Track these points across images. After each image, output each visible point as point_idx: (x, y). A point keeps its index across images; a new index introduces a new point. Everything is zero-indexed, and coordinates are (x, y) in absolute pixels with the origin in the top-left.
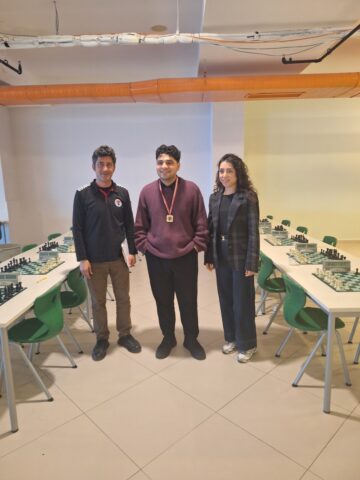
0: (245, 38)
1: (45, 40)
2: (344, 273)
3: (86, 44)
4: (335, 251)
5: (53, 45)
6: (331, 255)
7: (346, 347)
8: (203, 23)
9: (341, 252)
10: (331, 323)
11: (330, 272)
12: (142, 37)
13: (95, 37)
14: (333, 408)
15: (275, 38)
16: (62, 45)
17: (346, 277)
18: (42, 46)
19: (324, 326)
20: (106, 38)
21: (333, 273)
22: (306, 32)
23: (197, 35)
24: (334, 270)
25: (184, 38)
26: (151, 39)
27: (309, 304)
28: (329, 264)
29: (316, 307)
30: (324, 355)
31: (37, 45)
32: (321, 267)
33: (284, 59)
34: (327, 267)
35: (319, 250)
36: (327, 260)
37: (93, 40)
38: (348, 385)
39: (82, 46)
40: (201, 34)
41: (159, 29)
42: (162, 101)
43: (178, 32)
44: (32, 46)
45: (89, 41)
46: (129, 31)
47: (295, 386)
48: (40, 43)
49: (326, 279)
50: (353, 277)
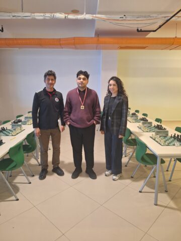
0: (118, 18)
1: (16, 15)
2: (165, 137)
3: (37, 18)
4: (161, 126)
5: (20, 18)
6: (159, 127)
7: (165, 173)
8: (98, 10)
9: (164, 126)
10: (159, 161)
11: (158, 136)
12: (67, 15)
13: (42, 14)
14: (159, 203)
15: (134, 18)
16: (24, 18)
17: (166, 139)
18: (14, 18)
19: (155, 163)
20: (48, 15)
21: (160, 137)
22: (149, 16)
23: (94, 15)
24: (161, 135)
25: (88, 17)
26: (71, 17)
27: (148, 152)
28: (158, 132)
29: (151, 153)
30: (155, 177)
31: (11, 17)
32: (154, 133)
33: (138, 30)
34: (157, 133)
35: (153, 125)
36: (157, 130)
37: (42, 16)
38: (166, 191)
39: (35, 19)
40: (97, 15)
41: (75, 12)
42: (76, 48)
43: (85, 13)
44: (9, 18)
45: (39, 16)
46: (60, 12)
47: (140, 192)
48: (13, 16)
49: (156, 139)
50: (169, 139)
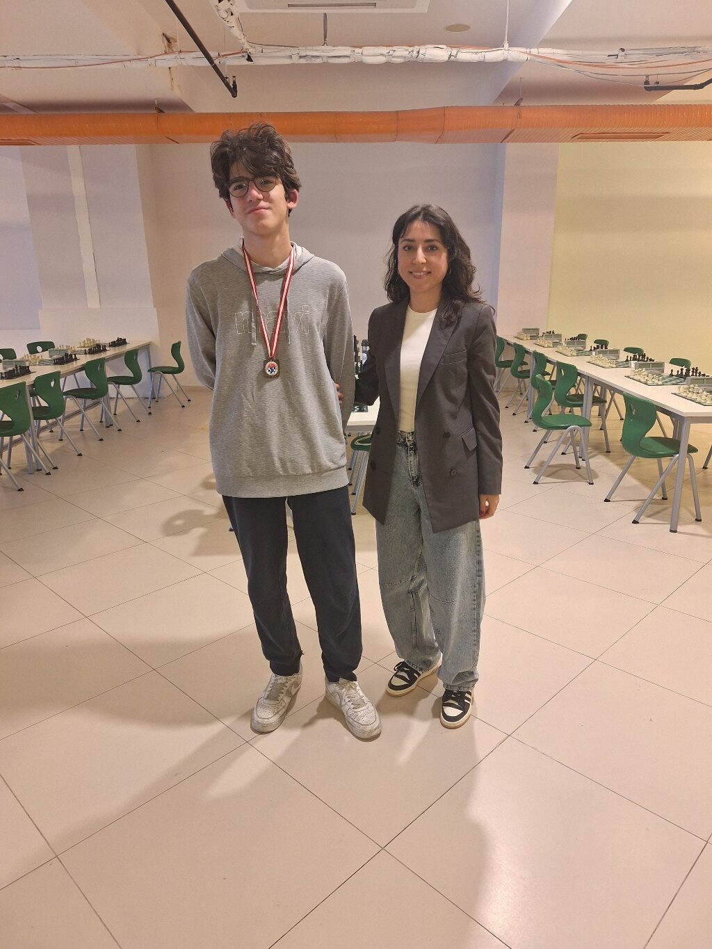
0: (605, 58)
1: (308, 53)
3: (368, 60)
5: (319, 61)
12: (454, 52)
13: (384, 50)
16: (332, 60)
18: (302, 61)
20: (401, 51)
23: (534, 51)
25: (515, 54)
26: (466, 55)
31: (296, 60)
37: (382, 55)
39: (362, 63)
40: (542, 51)
43: (506, 45)
44: (288, 61)
45: (373, 55)
46: (436, 42)
48: (301, 57)
